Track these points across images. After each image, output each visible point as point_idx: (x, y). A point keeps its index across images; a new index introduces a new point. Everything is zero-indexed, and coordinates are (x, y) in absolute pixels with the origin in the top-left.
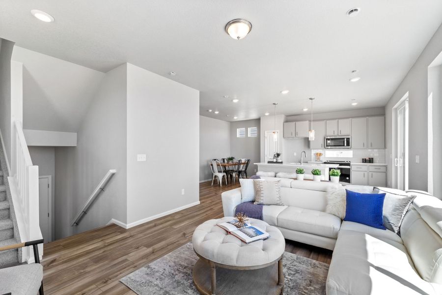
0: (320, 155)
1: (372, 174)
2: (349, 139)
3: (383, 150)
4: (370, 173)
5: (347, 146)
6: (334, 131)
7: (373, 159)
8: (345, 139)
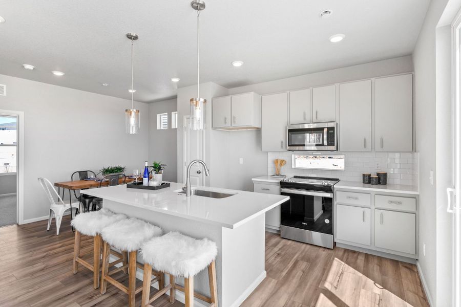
0: (281, 165)
1: (382, 215)
2: (333, 129)
3: (410, 155)
4: (378, 212)
5: (328, 145)
6: (304, 114)
7: (385, 175)
8: (326, 130)
